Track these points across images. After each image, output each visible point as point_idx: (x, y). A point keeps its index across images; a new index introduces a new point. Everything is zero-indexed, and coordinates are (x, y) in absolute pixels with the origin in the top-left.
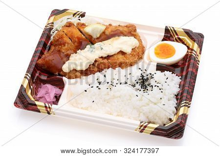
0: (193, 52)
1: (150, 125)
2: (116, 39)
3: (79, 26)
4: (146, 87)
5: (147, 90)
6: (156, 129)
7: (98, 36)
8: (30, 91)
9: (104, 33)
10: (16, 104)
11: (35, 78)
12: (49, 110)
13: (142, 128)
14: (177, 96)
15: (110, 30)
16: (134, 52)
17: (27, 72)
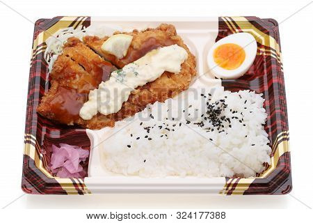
0: (271, 51)
1: (242, 181)
2: (154, 54)
3: (89, 43)
4: (220, 122)
5: (223, 126)
6: (252, 185)
7: (125, 55)
8: (41, 162)
9: (131, 46)
10: (24, 187)
11: (43, 139)
12: (80, 188)
13: (230, 188)
14: (265, 125)
15: (138, 40)
16: (185, 68)
17: (26, 132)
